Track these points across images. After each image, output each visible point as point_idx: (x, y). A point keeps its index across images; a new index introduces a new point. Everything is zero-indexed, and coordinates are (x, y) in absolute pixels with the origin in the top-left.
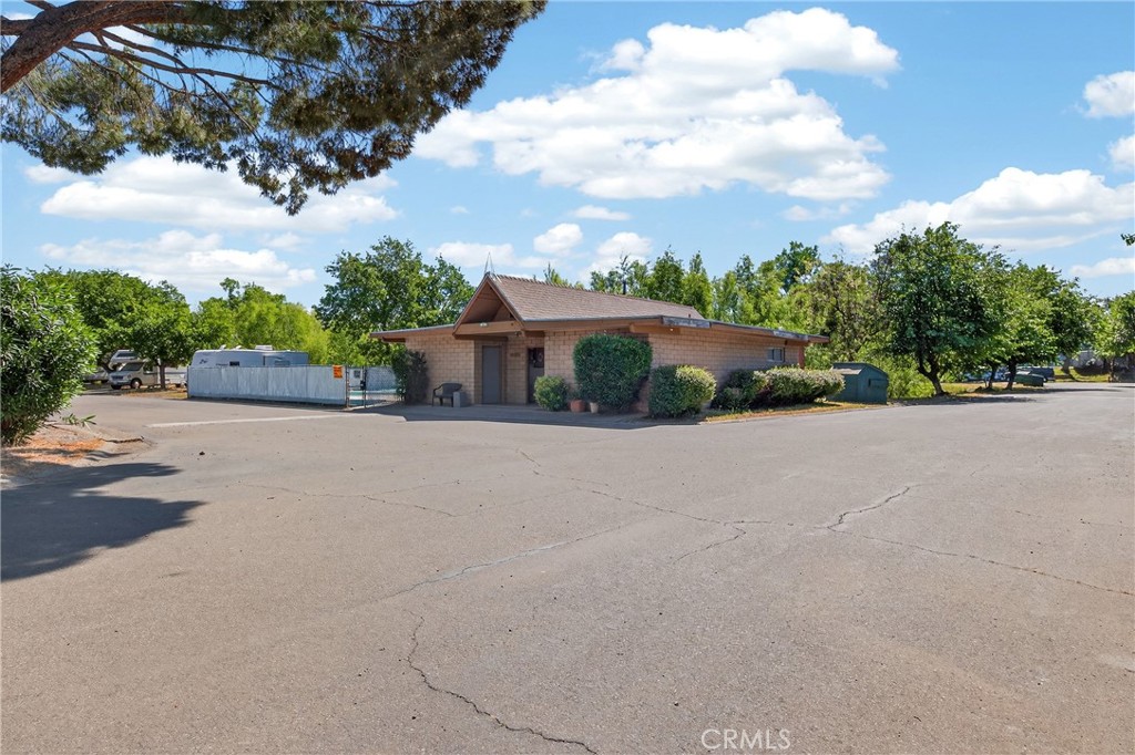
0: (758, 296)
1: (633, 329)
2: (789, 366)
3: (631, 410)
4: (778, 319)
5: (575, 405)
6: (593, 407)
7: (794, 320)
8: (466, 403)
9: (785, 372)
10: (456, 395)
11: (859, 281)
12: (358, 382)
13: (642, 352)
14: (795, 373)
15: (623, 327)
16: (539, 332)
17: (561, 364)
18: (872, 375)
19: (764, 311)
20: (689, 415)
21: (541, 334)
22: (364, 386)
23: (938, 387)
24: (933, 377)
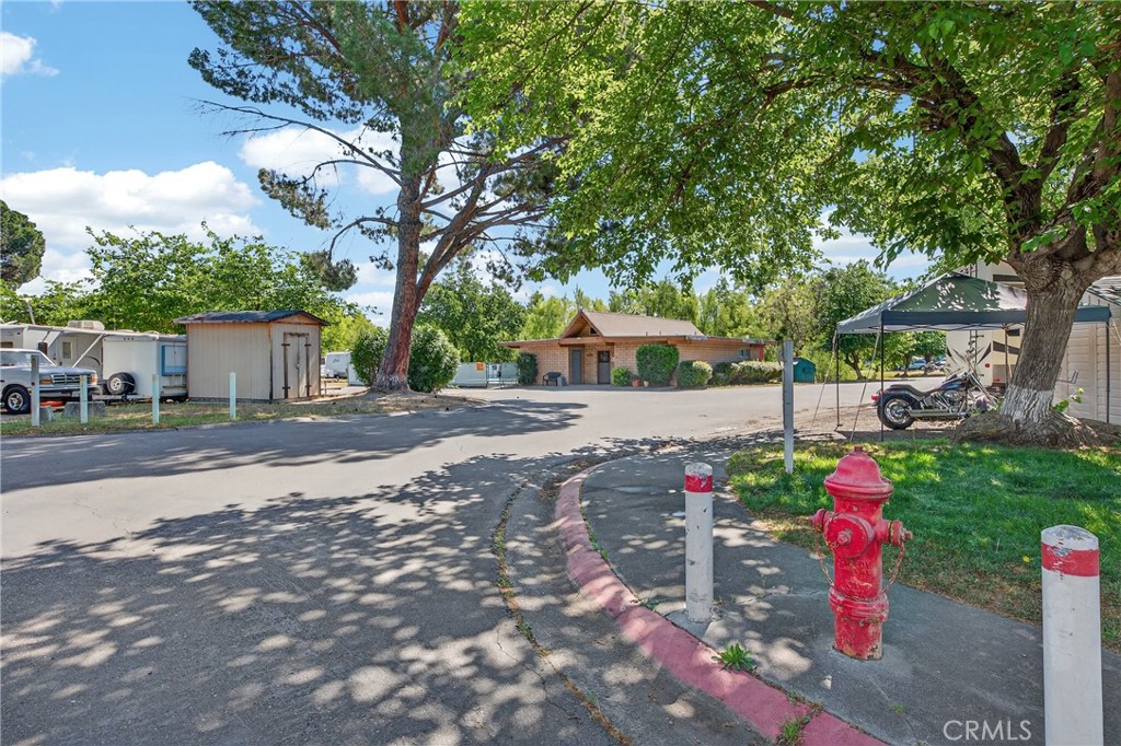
0: (732, 308)
1: (669, 342)
2: (751, 360)
3: (668, 385)
4: (748, 324)
5: (635, 383)
6: (646, 383)
7: (759, 326)
8: (564, 384)
9: (750, 363)
10: (559, 379)
11: (801, 301)
12: (496, 372)
13: (674, 354)
14: (755, 364)
15: (664, 341)
16: (612, 343)
17: (624, 360)
18: (805, 365)
19: (737, 319)
20: (699, 386)
21: (613, 344)
22: (499, 375)
23: (859, 374)
24: (855, 366)
